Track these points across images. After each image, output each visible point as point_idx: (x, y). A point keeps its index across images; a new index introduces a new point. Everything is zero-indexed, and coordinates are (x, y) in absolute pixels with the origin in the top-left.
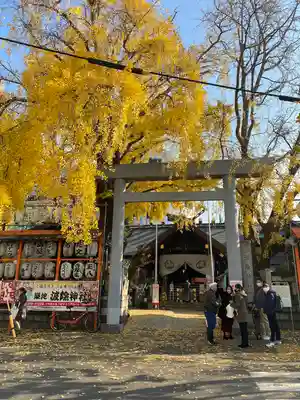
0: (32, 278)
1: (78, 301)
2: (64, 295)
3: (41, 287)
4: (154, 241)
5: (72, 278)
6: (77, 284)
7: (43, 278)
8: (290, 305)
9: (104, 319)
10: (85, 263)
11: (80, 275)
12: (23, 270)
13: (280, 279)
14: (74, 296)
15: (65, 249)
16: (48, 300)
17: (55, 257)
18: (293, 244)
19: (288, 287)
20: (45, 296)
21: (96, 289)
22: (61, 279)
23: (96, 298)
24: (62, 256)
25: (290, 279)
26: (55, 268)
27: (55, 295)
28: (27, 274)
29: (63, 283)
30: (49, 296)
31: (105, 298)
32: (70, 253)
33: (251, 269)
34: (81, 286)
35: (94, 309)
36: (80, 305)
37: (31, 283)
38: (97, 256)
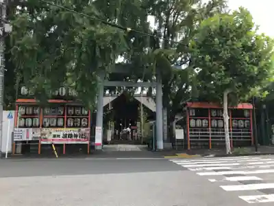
0: (50, 126)
1: (78, 138)
2: (70, 136)
3: (57, 131)
5: (74, 127)
6: (77, 129)
7: (57, 126)
8: (183, 138)
9: (93, 147)
10: (81, 119)
11: (79, 125)
12: (45, 122)
13: (180, 126)
14: (76, 136)
15: (69, 111)
16: (61, 138)
17: (64, 115)
19: (183, 130)
20: (59, 136)
21: (89, 132)
22: (67, 127)
23: (88, 136)
24: (68, 115)
25: (184, 126)
27: (65, 136)
28: (47, 124)
29: (69, 129)
30: (61, 136)
32: (72, 113)
34: (79, 131)
35: (87, 142)
36: (80, 140)
37: (50, 129)
38: (88, 115)
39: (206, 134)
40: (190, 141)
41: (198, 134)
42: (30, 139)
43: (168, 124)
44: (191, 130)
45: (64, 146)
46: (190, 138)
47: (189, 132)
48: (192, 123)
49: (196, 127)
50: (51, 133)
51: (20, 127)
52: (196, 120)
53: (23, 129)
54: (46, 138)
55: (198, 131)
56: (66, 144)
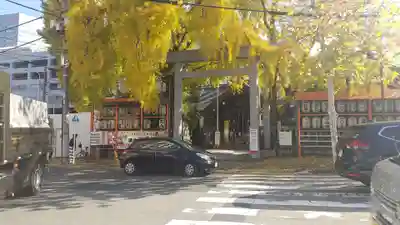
3: (132, 135)
5: (151, 129)
6: (154, 132)
7: (133, 129)
8: (291, 144)
10: (158, 119)
12: (120, 125)
13: (287, 128)
17: (139, 115)
19: (290, 133)
22: (144, 130)
24: (144, 115)
25: (293, 128)
26: (140, 123)
28: (123, 127)
29: (146, 132)
32: (149, 113)
34: (157, 133)
37: (126, 132)
38: (166, 115)
40: (302, 149)
41: (315, 138)
42: (106, 143)
46: (302, 143)
47: (300, 136)
48: (306, 122)
50: (126, 137)
51: (97, 130)
54: (122, 143)
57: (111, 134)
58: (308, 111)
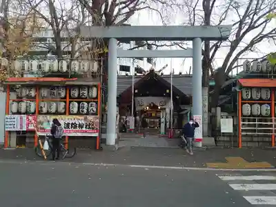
0: (48, 113)
1: (84, 129)
2: (74, 125)
4: (131, 87)
5: (78, 113)
6: (82, 117)
7: (57, 113)
8: (232, 131)
9: (104, 141)
10: (88, 103)
11: (85, 111)
12: (41, 107)
13: (226, 114)
14: (81, 126)
15: (72, 92)
18: (238, 90)
19: (231, 120)
21: (98, 120)
22: (70, 114)
24: (70, 97)
25: (233, 114)
26: (65, 106)
27: (67, 125)
28: (45, 110)
29: (70, 117)
31: (104, 127)
32: (76, 95)
33: (207, 107)
34: (85, 119)
35: (96, 135)
36: (86, 132)
37: (48, 116)
38: (97, 98)
39: (267, 126)
40: (243, 136)
41: (255, 125)
42: (25, 129)
43: (210, 111)
44: (244, 120)
45: (67, 139)
46: (243, 131)
47: (242, 123)
48: (247, 109)
49: (252, 115)
50: (49, 122)
51: (14, 114)
52: (251, 105)
53: (16, 116)
54: (43, 129)
55: (254, 120)
56: (69, 137)
57: (30, 118)
58: (249, 97)
